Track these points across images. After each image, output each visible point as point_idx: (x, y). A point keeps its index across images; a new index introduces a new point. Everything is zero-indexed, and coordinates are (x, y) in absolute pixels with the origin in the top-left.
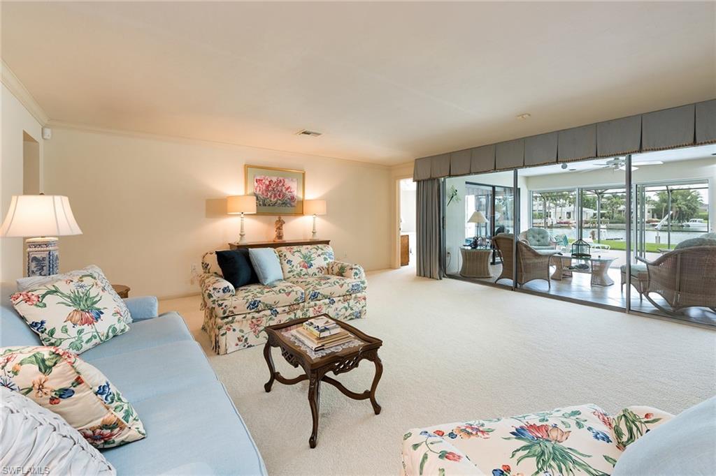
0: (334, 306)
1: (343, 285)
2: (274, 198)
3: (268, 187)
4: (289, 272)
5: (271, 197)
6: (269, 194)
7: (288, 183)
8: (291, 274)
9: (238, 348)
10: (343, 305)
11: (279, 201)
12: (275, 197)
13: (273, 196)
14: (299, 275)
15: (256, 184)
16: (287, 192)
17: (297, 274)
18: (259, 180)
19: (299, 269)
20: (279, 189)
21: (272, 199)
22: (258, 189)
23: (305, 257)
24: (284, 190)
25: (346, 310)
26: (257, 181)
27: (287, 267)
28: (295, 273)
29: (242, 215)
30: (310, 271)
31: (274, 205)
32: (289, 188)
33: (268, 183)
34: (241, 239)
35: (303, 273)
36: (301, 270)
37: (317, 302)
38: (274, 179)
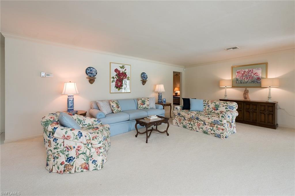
0: (205, 126)
1: (209, 118)
2: (246, 80)
3: (243, 74)
4: (207, 110)
5: (245, 79)
6: (244, 78)
7: (255, 71)
8: (208, 111)
9: (176, 125)
10: (210, 128)
11: (249, 81)
12: (247, 78)
13: (246, 78)
14: (211, 112)
15: (237, 74)
16: (254, 76)
17: (210, 111)
18: (239, 72)
19: (211, 110)
20: (250, 74)
21: (245, 80)
22: (238, 76)
23: (216, 105)
24: (252, 75)
25: (211, 131)
26: (237, 73)
27: (207, 108)
28: (209, 111)
29: (226, 88)
30: (216, 112)
31: (246, 83)
32: (256, 73)
33: (243, 73)
34: (225, 97)
35: (212, 112)
36: (212, 110)
37: (199, 122)
38: (247, 70)
